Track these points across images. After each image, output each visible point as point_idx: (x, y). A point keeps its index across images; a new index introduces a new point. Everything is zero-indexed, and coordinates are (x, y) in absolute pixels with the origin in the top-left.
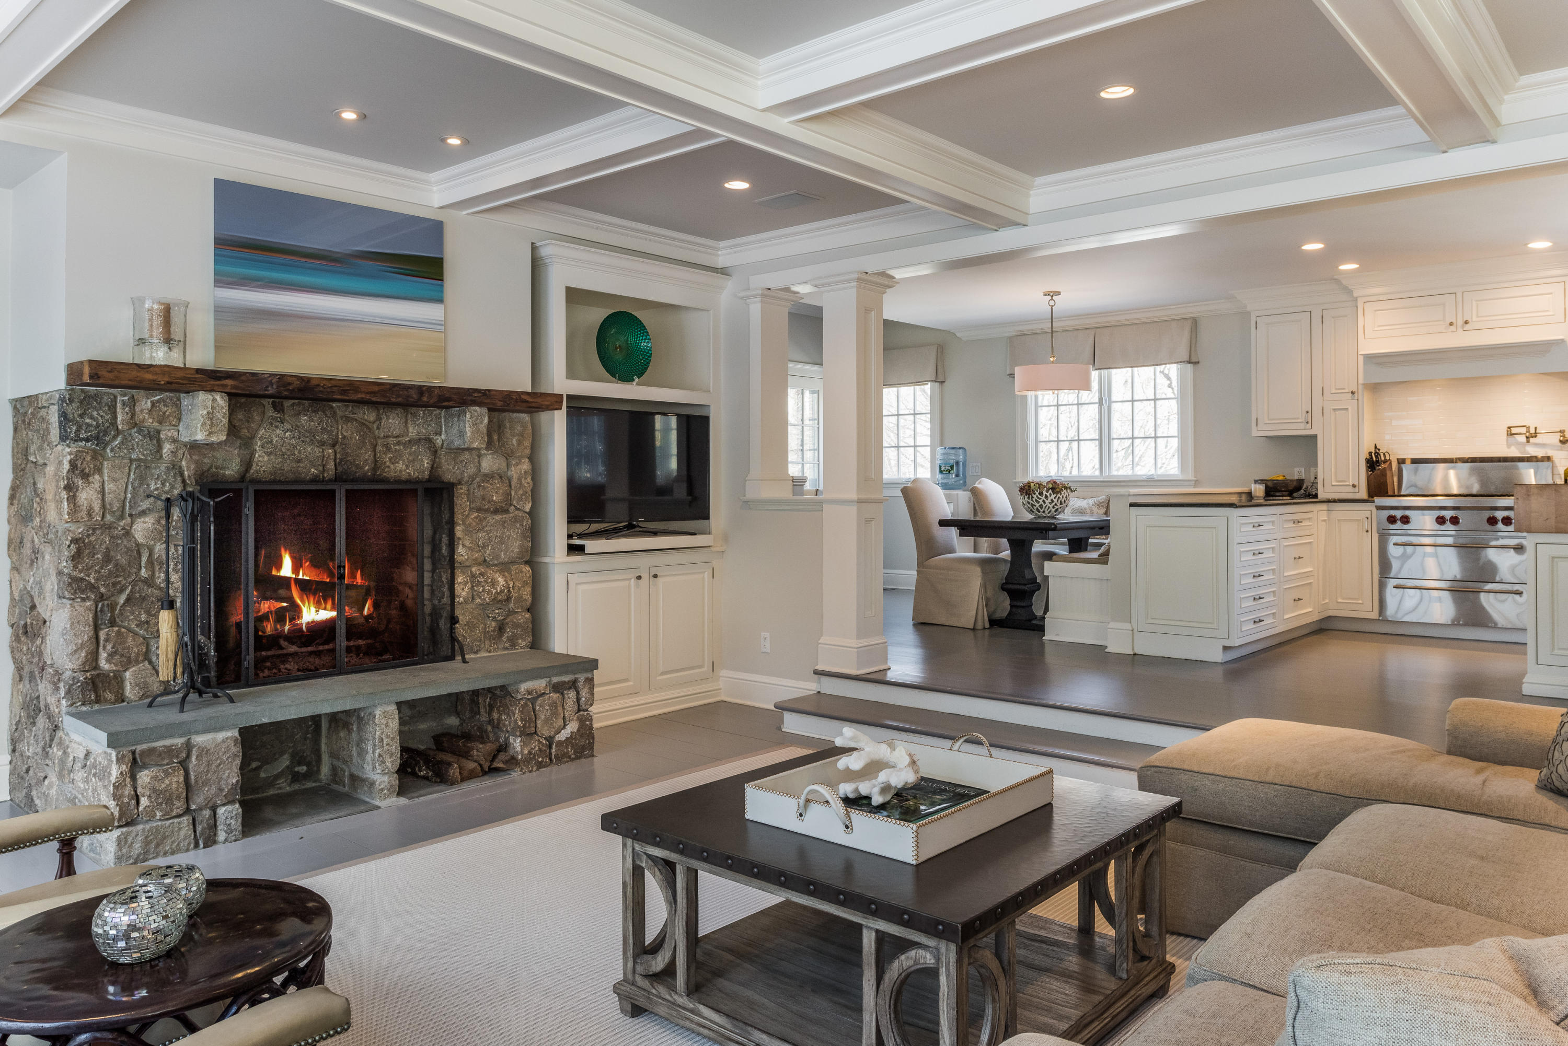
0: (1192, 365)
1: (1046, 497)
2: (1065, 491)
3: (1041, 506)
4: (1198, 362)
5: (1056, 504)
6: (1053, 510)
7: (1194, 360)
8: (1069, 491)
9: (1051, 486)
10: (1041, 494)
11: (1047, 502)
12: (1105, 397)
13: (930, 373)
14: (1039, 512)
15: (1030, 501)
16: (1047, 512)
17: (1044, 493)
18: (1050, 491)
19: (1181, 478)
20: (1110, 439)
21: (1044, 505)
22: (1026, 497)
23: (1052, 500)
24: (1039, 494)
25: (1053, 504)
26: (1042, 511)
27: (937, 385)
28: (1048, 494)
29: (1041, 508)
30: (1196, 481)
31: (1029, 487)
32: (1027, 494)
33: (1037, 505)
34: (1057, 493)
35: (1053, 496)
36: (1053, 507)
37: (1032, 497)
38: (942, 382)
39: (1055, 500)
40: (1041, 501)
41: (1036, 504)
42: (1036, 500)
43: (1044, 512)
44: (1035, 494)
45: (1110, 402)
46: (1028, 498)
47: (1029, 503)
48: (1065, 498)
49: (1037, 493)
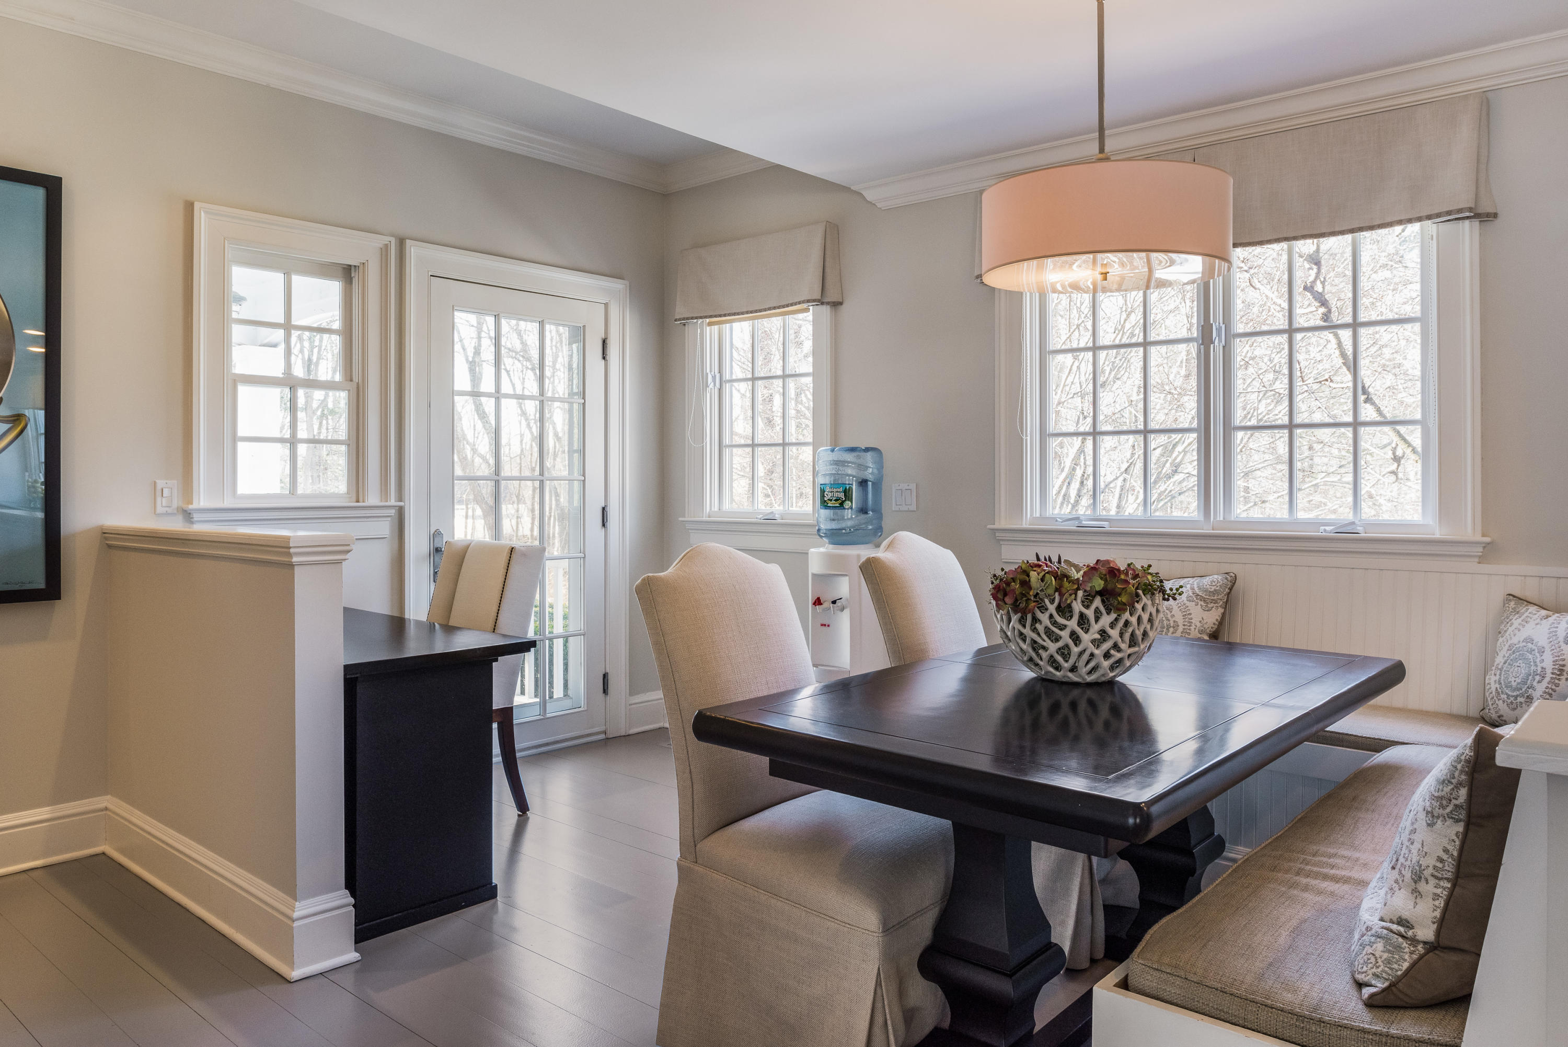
0: (1476, 223)
1: (1083, 621)
2: (1145, 600)
3: (1064, 652)
4: (1495, 215)
5: (1116, 646)
6: (1106, 664)
7: (1486, 207)
8: (1158, 597)
9: (1099, 584)
10: (1065, 610)
11: (1086, 638)
12: (1217, 321)
13: (809, 285)
14: (1058, 668)
15: (1027, 631)
16: (1083, 670)
17: (1077, 607)
18: (1097, 602)
19: (1438, 535)
20: (1229, 429)
21: (1075, 650)
22: (1015, 618)
23: (1103, 632)
24: (1059, 609)
25: (1106, 646)
26: (1066, 665)
27: (825, 310)
28: (1090, 613)
29: (1066, 658)
30: (1486, 546)
31: (1026, 584)
32: (1016, 608)
33: (1053, 647)
34: (1120, 609)
35: (1106, 620)
36: (1107, 656)
37: (1035, 620)
38: (836, 305)
39: (1114, 633)
40: (1065, 634)
41: (1048, 643)
42: (1048, 632)
43: (1073, 669)
44: (1043, 609)
45: (1230, 336)
46: (1022, 621)
47: (1023, 637)
48: (1145, 624)
49: (1052, 608)
